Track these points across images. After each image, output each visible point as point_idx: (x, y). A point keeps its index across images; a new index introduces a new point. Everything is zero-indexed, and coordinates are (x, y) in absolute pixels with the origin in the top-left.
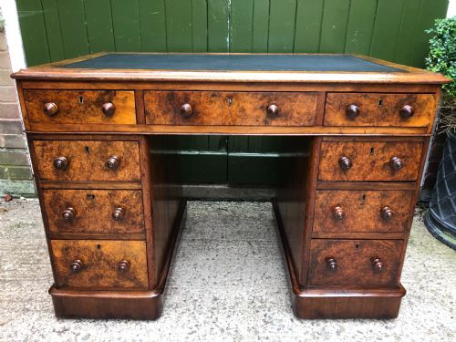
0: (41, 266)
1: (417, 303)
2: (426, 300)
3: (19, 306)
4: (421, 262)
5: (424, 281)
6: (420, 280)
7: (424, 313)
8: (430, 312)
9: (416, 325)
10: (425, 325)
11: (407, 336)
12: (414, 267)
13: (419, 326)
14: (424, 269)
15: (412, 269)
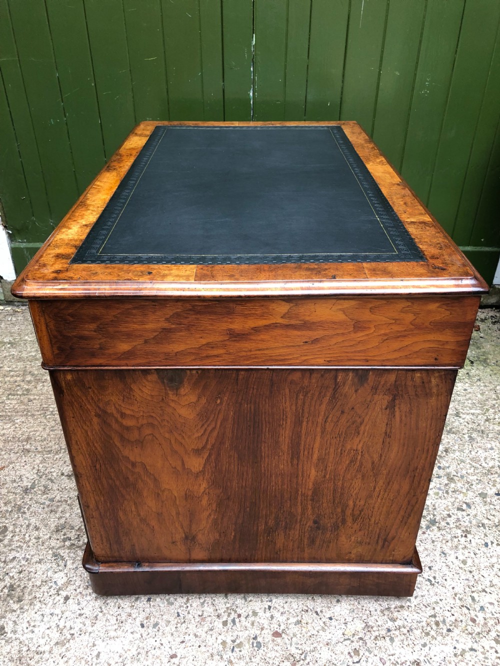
0: (32, 397)
1: (479, 439)
2: (490, 435)
3: (16, 446)
4: (492, 387)
5: (491, 411)
6: (488, 410)
7: (485, 450)
8: (492, 449)
9: (474, 464)
10: (484, 464)
11: (462, 477)
12: (482, 394)
13: (478, 466)
14: (494, 396)
15: (479, 396)
